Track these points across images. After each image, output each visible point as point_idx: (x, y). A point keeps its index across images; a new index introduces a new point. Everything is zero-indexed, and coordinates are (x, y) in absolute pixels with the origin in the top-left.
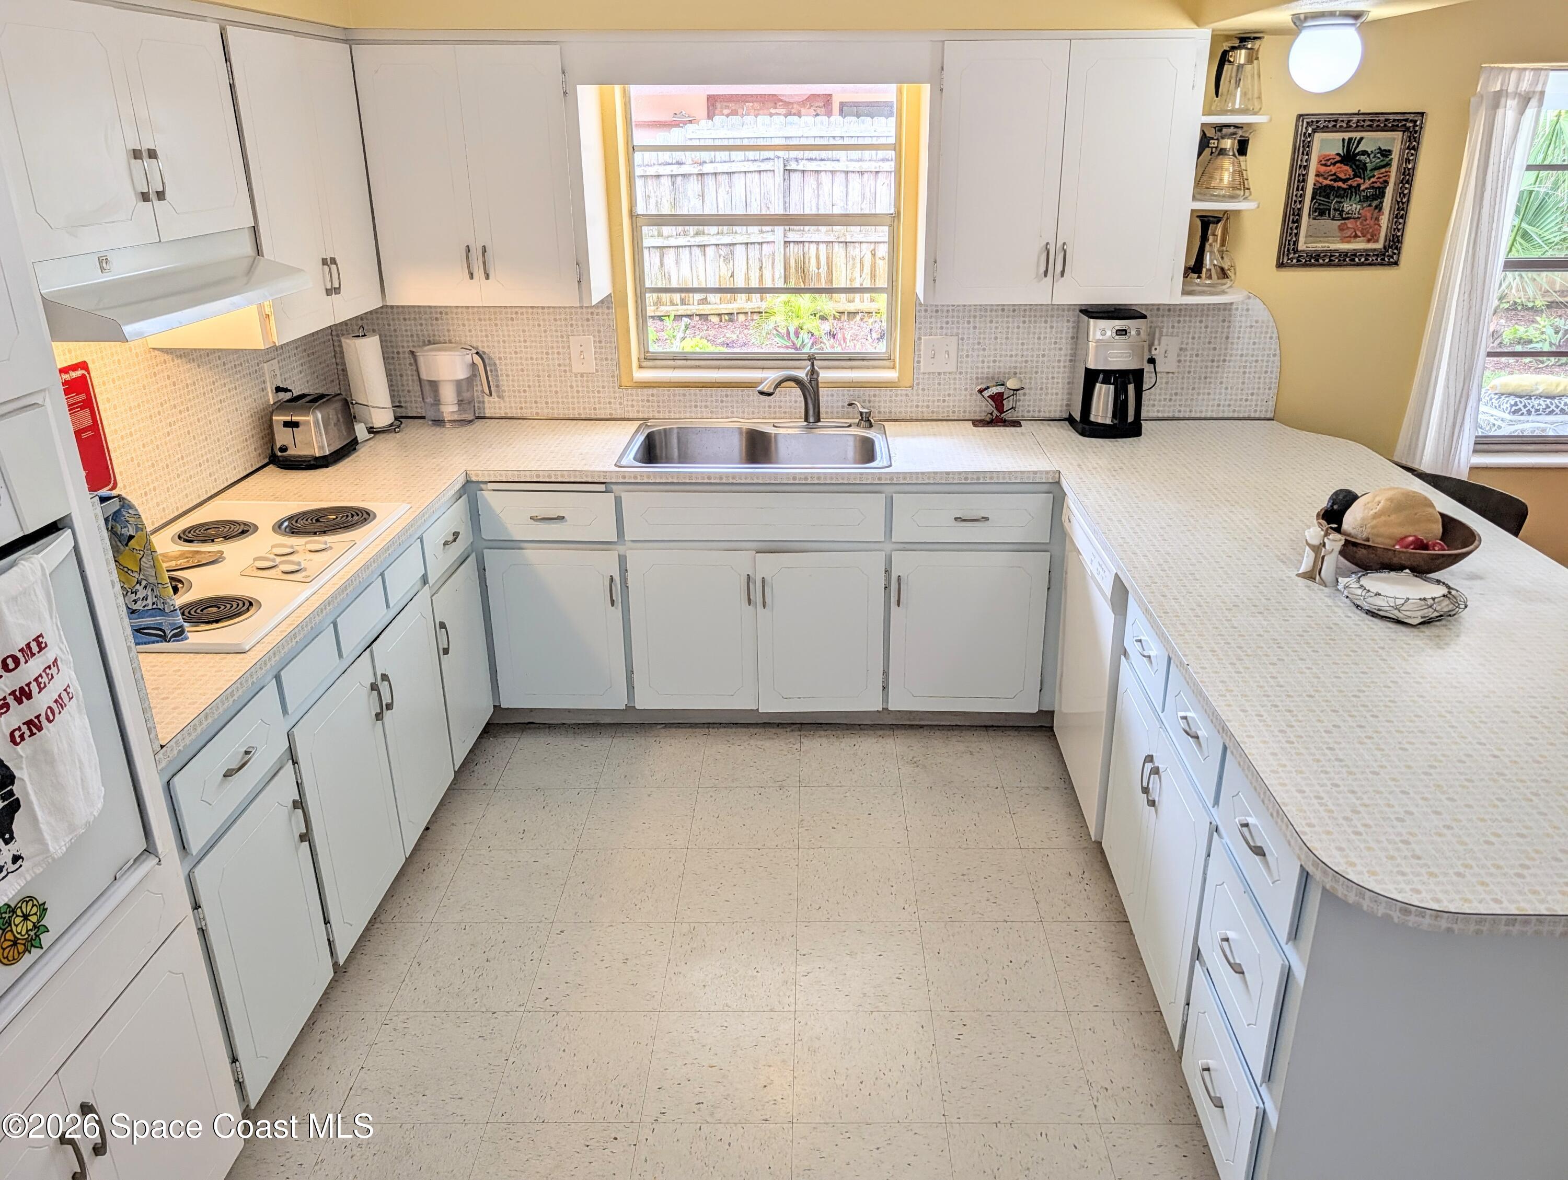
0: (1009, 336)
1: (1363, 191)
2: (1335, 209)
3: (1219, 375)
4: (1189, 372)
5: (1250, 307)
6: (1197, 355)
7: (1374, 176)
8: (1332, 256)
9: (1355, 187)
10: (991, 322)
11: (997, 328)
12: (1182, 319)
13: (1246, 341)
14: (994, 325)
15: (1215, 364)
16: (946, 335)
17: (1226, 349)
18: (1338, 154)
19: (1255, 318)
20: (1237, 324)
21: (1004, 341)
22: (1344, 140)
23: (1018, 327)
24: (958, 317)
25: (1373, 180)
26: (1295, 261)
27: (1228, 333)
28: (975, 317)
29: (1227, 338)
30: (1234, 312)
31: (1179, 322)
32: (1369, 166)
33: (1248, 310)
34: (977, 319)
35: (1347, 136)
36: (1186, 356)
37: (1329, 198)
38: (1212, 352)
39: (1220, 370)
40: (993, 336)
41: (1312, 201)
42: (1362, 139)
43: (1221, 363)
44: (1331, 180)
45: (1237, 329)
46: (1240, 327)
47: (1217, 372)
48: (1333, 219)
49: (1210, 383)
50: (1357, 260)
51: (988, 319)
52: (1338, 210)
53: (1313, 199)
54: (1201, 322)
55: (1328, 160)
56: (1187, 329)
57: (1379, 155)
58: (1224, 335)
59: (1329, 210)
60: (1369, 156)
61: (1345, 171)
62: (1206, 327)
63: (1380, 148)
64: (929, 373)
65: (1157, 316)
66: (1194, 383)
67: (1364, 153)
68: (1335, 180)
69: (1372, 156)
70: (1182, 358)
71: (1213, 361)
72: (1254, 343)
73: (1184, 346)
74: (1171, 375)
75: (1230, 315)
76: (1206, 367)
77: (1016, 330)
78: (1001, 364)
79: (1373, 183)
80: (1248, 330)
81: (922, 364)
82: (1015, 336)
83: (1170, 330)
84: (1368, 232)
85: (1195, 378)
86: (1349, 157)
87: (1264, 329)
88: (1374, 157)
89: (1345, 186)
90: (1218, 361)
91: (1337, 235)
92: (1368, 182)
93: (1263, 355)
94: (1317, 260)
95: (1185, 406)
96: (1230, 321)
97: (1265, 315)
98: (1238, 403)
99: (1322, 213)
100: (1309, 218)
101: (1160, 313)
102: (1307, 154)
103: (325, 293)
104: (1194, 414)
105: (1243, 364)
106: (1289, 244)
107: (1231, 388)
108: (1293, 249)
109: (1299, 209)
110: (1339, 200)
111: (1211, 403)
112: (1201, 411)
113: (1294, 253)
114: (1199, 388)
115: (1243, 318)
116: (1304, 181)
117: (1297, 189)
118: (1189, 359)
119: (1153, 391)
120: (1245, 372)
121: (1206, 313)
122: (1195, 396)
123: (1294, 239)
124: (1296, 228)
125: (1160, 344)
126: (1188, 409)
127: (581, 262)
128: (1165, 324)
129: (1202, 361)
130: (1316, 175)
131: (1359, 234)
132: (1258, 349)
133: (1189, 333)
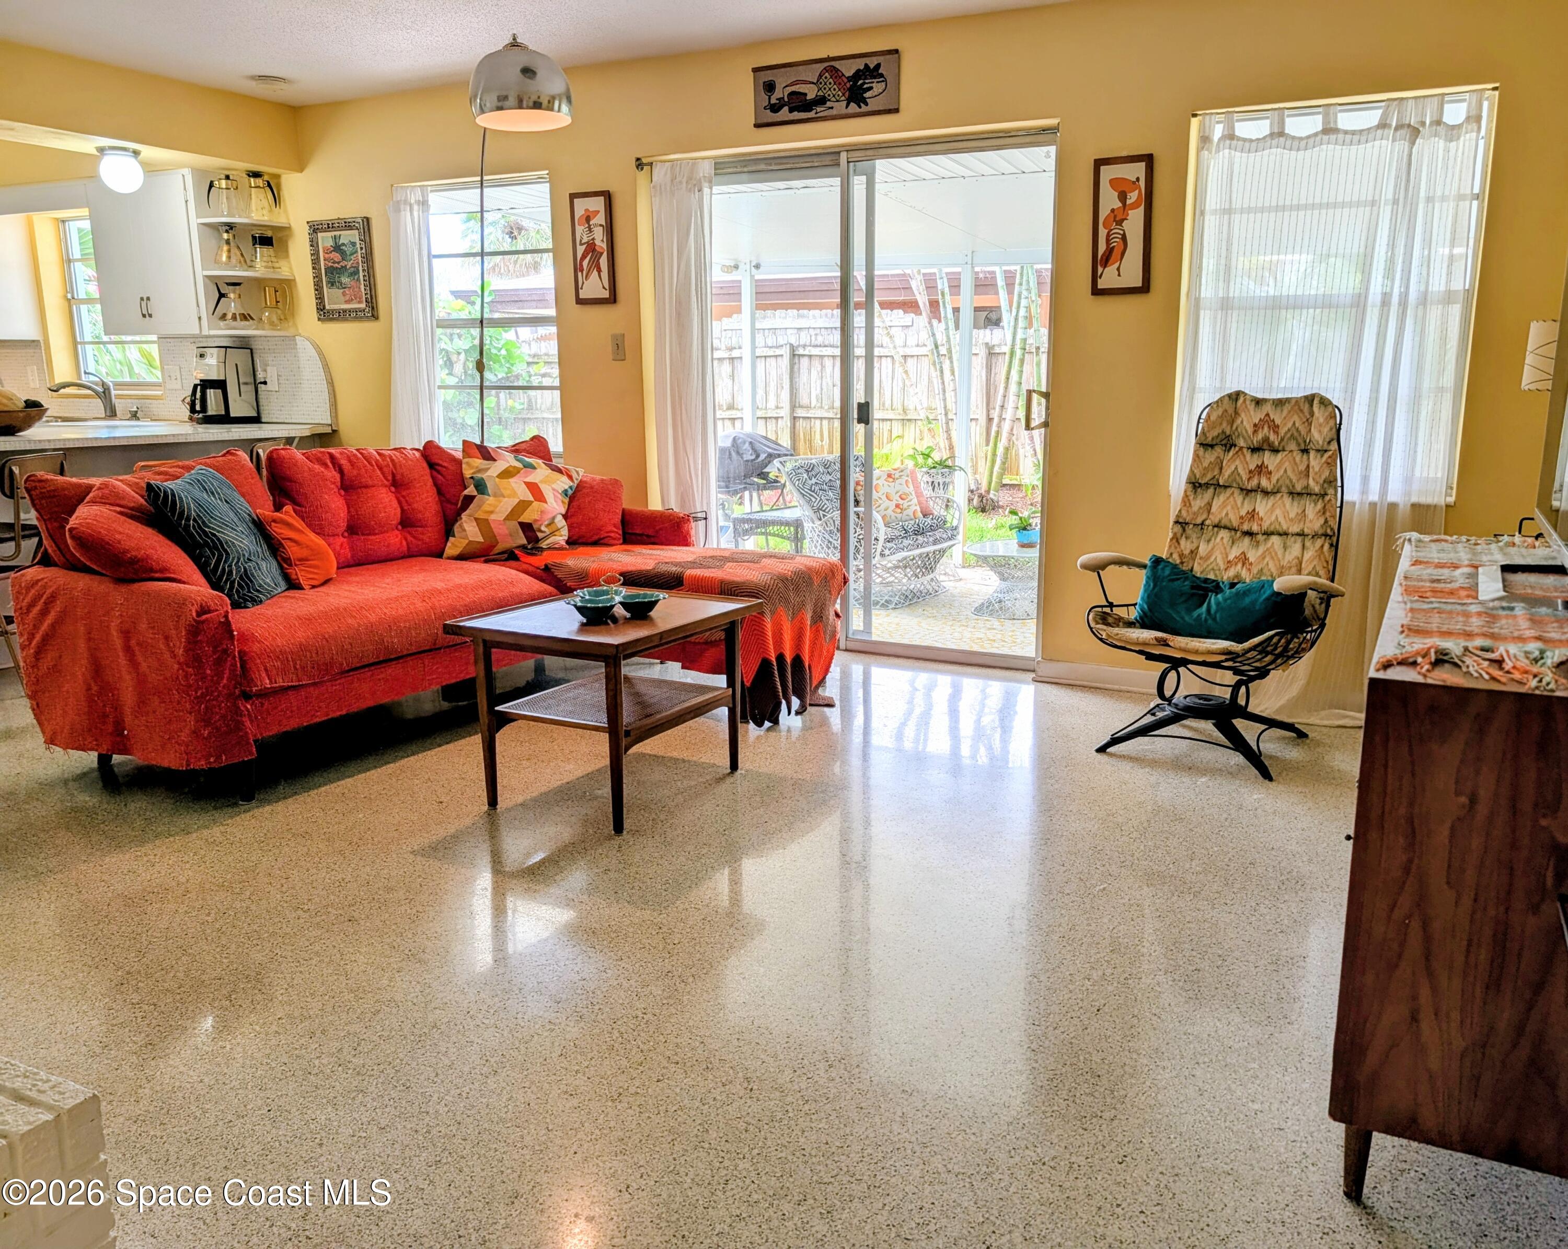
1: (348, 269)
3: (300, 393)
4: (286, 392)
5: (305, 347)
6: (287, 380)
7: (351, 259)
8: (340, 315)
9: (344, 267)
12: (275, 353)
13: (307, 369)
15: (296, 385)
16: (175, 367)
17: (300, 376)
18: (331, 246)
19: (309, 355)
20: (301, 359)
22: (332, 236)
24: (178, 354)
26: (323, 316)
27: (299, 365)
28: (185, 353)
30: (298, 350)
31: (275, 357)
32: (348, 254)
37: (335, 276)
38: (293, 378)
39: (299, 389)
42: (340, 235)
43: (299, 385)
44: (331, 263)
45: (302, 363)
48: (339, 288)
49: (297, 399)
50: (352, 315)
51: (190, 355)
53: (326, 276)
54: (284, 355)
55: (327, 250)
57: (349, 246)
59: (337, 283)
60: (346, 247)
61: (336, 256)
62: (287, 361)
63: (349, 242)
64: (171, 390)
66: (290, 398)
67: (343, 244)
68: (335, 263)
70: (281, 382)
72: (311, 372)
73: (280, 374)
74: (276, 393)
75: (297, 353)
76: (292, 387)
79: (352, 264)
80: (306, 362)
81: (167, 384)
83: (271, 362)
84: (358, 297)
85: (289, 395)
86: (337, 248)
87: (315, 362)
89: (339, 267)
91: (343, 299)
92: (350, 263)
93: (318, 380)
94: (335, 316)
95: (288, 415)
96: (298, 357)
97: (313, 352)
98: (313, 413)
99: (332, 285)
100: (327, 288)
101: (265, 351)
102: (313, 246)
104: (292, 421)
105: (310, 386)
106: (318, 304)
107: (307, 403)
108: (320, 308)
109: (317, 281)
110: (338, 275)
111: (300, 413)
112: (296, 419)
113: (322, 310)
114: (292, 403)
115: (303, 355)
116: (315, 263)
117: (313, 269)
118: (284, 382)
119: (271, 404)
120: (311, 392)
121: (286, 350)
122: (292, 408)
123: (320, 301)
124: (319, 294)
125: (265, 371)
126: (290, 417)
128: (269, 359)
129: (290, 383)
130: (324, 260)
131: (353, 297)
132: (315, 375)
133: (281, 364)
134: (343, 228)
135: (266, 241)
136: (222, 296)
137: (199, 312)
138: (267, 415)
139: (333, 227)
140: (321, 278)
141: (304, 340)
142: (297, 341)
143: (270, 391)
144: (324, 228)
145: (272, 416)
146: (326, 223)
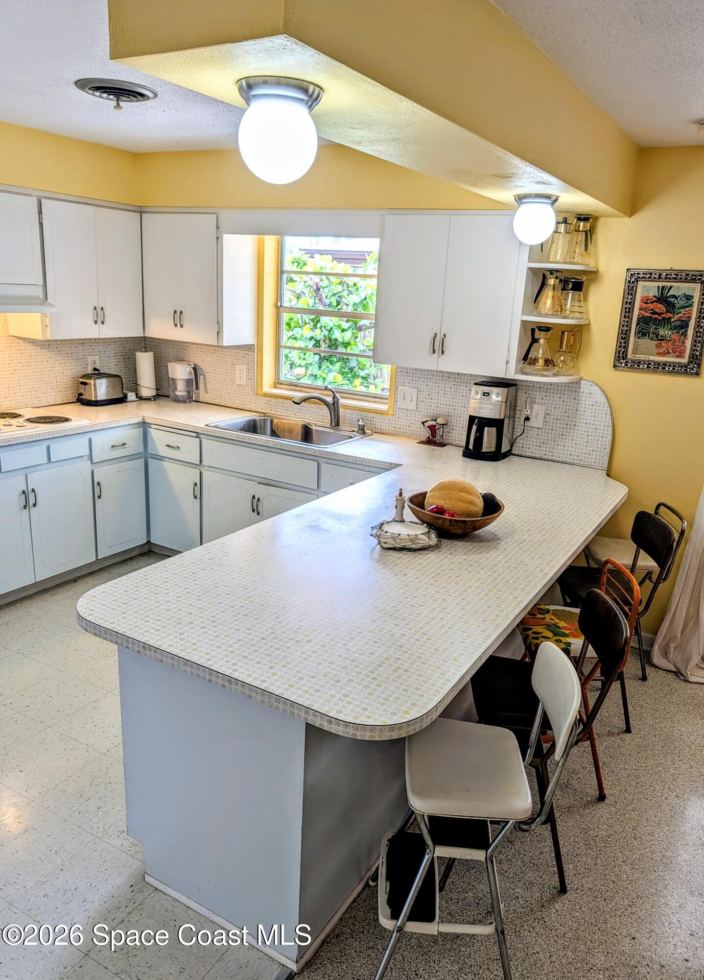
0: (446, 392)
1: (673, 322)
2: (653, 333)
3: (571, 434)
4: (552, 430)
5: (592, 392)
6: (557, 419)
7: (680, 313)
8: (649, 364)
9: (667, 319)
10: (436, 382)
11: (439, 387)
12: (548, 394)
13: (589, 414)
14: (437, 384)
15: (569, 427)
16: (412, 387)
17: (576, 418)
18: (654, 296)
19: (595, 400)
20: (583, 402)
21: (443, 395)
22: (659, 287)
23: (451, 388)
24: (418, 377)
25: (679, 315)
26: (623, 365)
27: (577, 407)
28: (427, 378)
29: (577, 410)
30: (581, 394)
31: (546, 396)
32: (677, 306)
33: (590, 394)
34: (429, 380)
35: (661, 284)
36: (550, 419)
37: (649, 325)
38: (567, 419)
39: (572, 431)
40: (437, 391)
41: (637, 326)
42: (672, 287)
43: (573, 427)
44: (650, 313)
45: (584, 406)
46: (586, 404)
47: (570, 432)
48: (652, 340)
49: (565, 439)
50: (667, 368)
51: (434, 381)
52: (655, 334)
53: (637, 325)
54: (560, 397)
55: (647, 300)
56: (551, 401)
57: (684, 299)
58: (575, 408)
59: (649, 333)
60: (677, 298)
61: (660, 308)
62: (564, 401)
63: (685, 294)
64: (402, 409)
65: (533, 390)
66: (555, 437)
67: (674, 296)
68: (652, 313)
69: (679, 299)
70: (548, 420)
71: (567, 425)
72: (594, 416)
73: (549, 412)
74: (540, 430)
75: (579, 396)
76: (563, 428)
78: (435, 408)
79: (680, 317)
80: (591, 407)
81: (398, 403)
82: (449, 393)
83: (541, 401)
84: (677, 351)
85: (555, 434)
86: (663, 298)
87: (601, 408)
88: (681, 300)
89: (660, 318)
90: (571, 425)
91: (655, 350)
92: (676, 317)
93: (601, 425)
94: (639, 366)
95: (549, 452)
96: (578, 400)
97: (601, 398)
98: (584, 455)
99: (644, 335)
100: (635, 337)
101: (535, 389)
102: (631, 295)
103: (93, 322)
104: (554, 458)
105: (587, 429)
106: (619, 353)
107: (579, 445)
108: (622, 357)
109: (626, 330)
110: (656, 327)
111: (565, 452)
112: (559, 457)
113: (623, 359)
114: (558, 441)
115: (587, 399)
116: (629, 312)
117: (625, 317)
118: (552, 421)
119: (529, 439)
120: (588, 435)
121: (563, 392)
122: (556, 446)
123: (623, 350)
124: (624, 343)
125: (531, 408)
126: (551, 454)
127: (219, 323)
128: (537, 396)
129: (560, 423)
130: (640, 309)
131: (671, 351)
132: (597, 421)
133: (552, 404)
134: (681, 281)
135: (578, 286)
137: (508, 356)
138: (521, 448)
139: (666, 278)
140: (631, 327)
141: (591, 385)
142: (582, 385)
143: (532, 427)
144: (650, 277)
145: (527, 450)
146: (651, 274)
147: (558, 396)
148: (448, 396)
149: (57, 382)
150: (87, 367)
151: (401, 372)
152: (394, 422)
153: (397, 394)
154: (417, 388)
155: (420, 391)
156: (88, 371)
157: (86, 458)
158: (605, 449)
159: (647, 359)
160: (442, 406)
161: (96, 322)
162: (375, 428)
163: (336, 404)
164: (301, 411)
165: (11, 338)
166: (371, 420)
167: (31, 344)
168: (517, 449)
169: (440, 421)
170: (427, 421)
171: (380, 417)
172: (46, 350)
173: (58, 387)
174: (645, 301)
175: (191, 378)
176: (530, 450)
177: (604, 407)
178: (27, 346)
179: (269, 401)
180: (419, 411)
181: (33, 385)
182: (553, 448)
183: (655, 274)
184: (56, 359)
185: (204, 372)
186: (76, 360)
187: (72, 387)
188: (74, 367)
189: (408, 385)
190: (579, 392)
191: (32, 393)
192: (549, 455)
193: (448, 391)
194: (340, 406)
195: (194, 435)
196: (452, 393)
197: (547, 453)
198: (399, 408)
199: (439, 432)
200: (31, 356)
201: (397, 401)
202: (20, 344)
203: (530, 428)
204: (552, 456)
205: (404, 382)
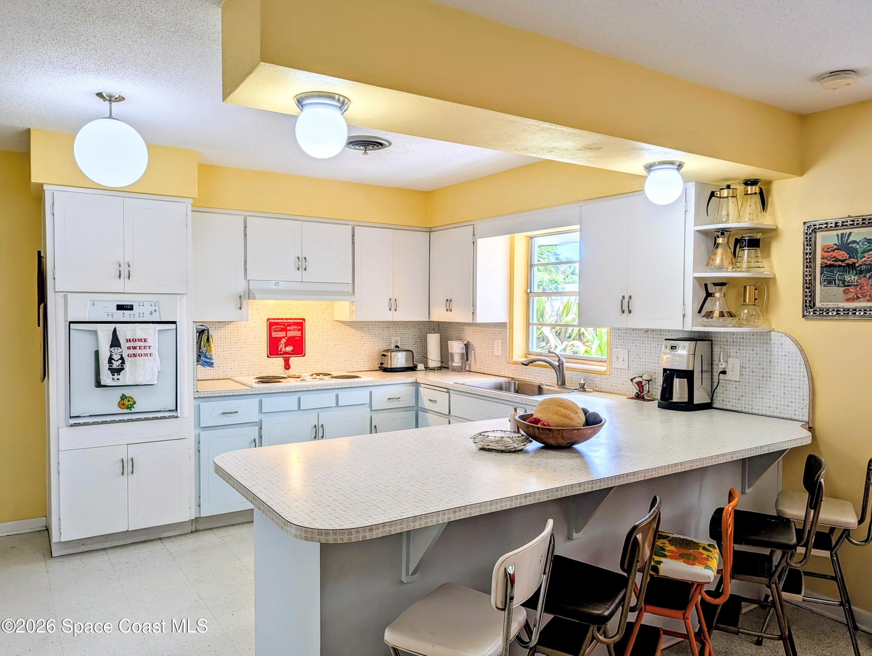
0: (652, 352)
1: (858, 267)
2: (839, 280)
3: (768, 386)
4: (749, 382)
5: (783, 342)
6: (753, 372)
7: (864, 257)
8: (838, 311)
9: (851, 265)
10: (643, 343)
11: (646, 347)
12: (741, 348)
13: (783, 365)
14: (644, 345)
15: (765, 379)
16: (623, 348)
17: (770, 369)
18: (835, 244)
19: (787, 350)
20: (776, 353)
21: (649, 354)
22: (838, 235)
23: (656, 347)
24: (628, 340)
25: (864, 259)
26: (812, 313)
27: (771, 358)
28: (636, 340)
29: (770, 362)
30: (773, 345)
32: (860, 250)
33: (781, 344)
34: (637, 342)
35: (840, 232)
36: (746, 371)
37: (833, 273)
38: (761, 371)
39: (768, 383)
40: (644, 351)
41: (821, 275)
42: (850, 233)
43: (768, 378)
44: (833, 261)
45: (776, 357)
46: (778, 355)
47: (766, 384)
48: (838, 286)
49: (763, 391)
50: (857, 313)
51: (642, 342)
52: (841, 280)
53: (821, 273)
54: (753, 350)
55: (829, 248)
56: (745, 355)
57: (866, 243)
58: (768, 360)
59: (835, 280)
60: (858, 244)
61: (841, 254)
62: (757, 354)
63: (865, 238)
64: (616, 368)
65: (727, 345)
66: (753, 390)
67: (853, 242)
68: (835, 261)
69: (860, 244)
70: (744, 373)
71: (763, 377)
72: (789, 367)
73: (744, 365)
74: (738, 383)
75: (771, 347)
76: (759, 380)
77: (654, 349)
78: (649, 367)
79: (864, 261)
80: (783, 358)
81: (613, 363)
82: (654, 352)
83: (735, 354)
84: (866, 295)
85: (753, 387)
86: (843, 245)
87: (794, 358)
88: (863, 244)
89: (843, 264)
90: (766, 377)
91: (843, 296)
92: (861, 261)
93: (796, 376)
94: (828, 313)
95: (748, 405)
96: (771, 351)
97: (793, 348)
98: (782, 407)
99: (830, 283)
100: (821, 286)
101: (729, 343)
102: (810, 245)
103: (388, 309)
104: (754, 411)
105: (783, 380)
106: (806, 302)
107: (777, 396)
108: (810, 306)
109: (810, 280)
110: (841, 273)
111: (764, 405)
112: (759, 410)
113: (811, 308)
114: (756, 394)
115: (779, 350)
116: (810, 262)
117: (807, 267)
118: (747, 373)
119: (728, 392)
120: (784, 387)
121: (755, 344)
122: (754, 399)
123: (810, 299)
124: (810, 292)
125: (727, 362)
126: (750, 407)
127: (474, 306)
128: (732, 351)
129: (756, 376)
130: (822, 258)
131: (859, 295)
132: (792, 371)
133: (746, 357)
134: (858, 226)
135: (754, 243)
136: (709, 295)
137: (684, 310)
138: (721, 402)
139: (843, 225)
140: (815, 277)
141: (782, 336)
142: (772, 336)
143: (730, 381)
144: (826, 227)
145: (727, 403)
146: (827, 223)
147: (751, 349)
148: (654, 354)
149: (366, 355)
150: (391, 345)
151: (614, 336)
152: (611, 381)
153: (612, 356)
154: (628, 349)
155: (631, 352)
156: (391, 347)
157: (367, 405)
158: (803, 400)
159: (836, 306)
160: (649, 364)
161: (390, 310)
162: (596, 387)
163: (561, 366)
164: (539, 375)
165: (335, 322)
166: (592, 380)
167: (349, 327)
168: (718, 402)
169: (645, 377)
170: (635, 378)
171: (600, 377)
172: (360, 331)
173: (367, 358)
174: (825, 250)
175: (463, 352)
176: (731, 404)
177: (796, 356)
178: (346, 328)
179: (517, 368)
180: (630, 370)
181: (349, 355)
182: (752, 401)
183: (831, 223)
184: (367, 338)
185: (474, 348)
186: (382, 339)
187: (378, 359)
188: (380, 344)
189: (620, 346)
190: (770, 344)
191: (347, 362)
192: (748, 408)
193: (653, 350)
194: (565, 368)
195: (445, 390)
196: (657, 352)
197: (747, 406)
198: (614, 368)
199: (646, 388)
200: (348, 335)
201: (612, 362)
202: (341, 327)
203: (728, 382)
204: (752, 409)
205: (617, 345)
